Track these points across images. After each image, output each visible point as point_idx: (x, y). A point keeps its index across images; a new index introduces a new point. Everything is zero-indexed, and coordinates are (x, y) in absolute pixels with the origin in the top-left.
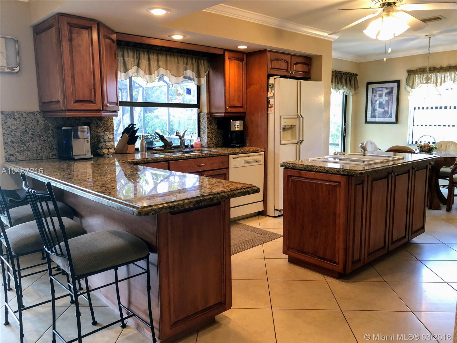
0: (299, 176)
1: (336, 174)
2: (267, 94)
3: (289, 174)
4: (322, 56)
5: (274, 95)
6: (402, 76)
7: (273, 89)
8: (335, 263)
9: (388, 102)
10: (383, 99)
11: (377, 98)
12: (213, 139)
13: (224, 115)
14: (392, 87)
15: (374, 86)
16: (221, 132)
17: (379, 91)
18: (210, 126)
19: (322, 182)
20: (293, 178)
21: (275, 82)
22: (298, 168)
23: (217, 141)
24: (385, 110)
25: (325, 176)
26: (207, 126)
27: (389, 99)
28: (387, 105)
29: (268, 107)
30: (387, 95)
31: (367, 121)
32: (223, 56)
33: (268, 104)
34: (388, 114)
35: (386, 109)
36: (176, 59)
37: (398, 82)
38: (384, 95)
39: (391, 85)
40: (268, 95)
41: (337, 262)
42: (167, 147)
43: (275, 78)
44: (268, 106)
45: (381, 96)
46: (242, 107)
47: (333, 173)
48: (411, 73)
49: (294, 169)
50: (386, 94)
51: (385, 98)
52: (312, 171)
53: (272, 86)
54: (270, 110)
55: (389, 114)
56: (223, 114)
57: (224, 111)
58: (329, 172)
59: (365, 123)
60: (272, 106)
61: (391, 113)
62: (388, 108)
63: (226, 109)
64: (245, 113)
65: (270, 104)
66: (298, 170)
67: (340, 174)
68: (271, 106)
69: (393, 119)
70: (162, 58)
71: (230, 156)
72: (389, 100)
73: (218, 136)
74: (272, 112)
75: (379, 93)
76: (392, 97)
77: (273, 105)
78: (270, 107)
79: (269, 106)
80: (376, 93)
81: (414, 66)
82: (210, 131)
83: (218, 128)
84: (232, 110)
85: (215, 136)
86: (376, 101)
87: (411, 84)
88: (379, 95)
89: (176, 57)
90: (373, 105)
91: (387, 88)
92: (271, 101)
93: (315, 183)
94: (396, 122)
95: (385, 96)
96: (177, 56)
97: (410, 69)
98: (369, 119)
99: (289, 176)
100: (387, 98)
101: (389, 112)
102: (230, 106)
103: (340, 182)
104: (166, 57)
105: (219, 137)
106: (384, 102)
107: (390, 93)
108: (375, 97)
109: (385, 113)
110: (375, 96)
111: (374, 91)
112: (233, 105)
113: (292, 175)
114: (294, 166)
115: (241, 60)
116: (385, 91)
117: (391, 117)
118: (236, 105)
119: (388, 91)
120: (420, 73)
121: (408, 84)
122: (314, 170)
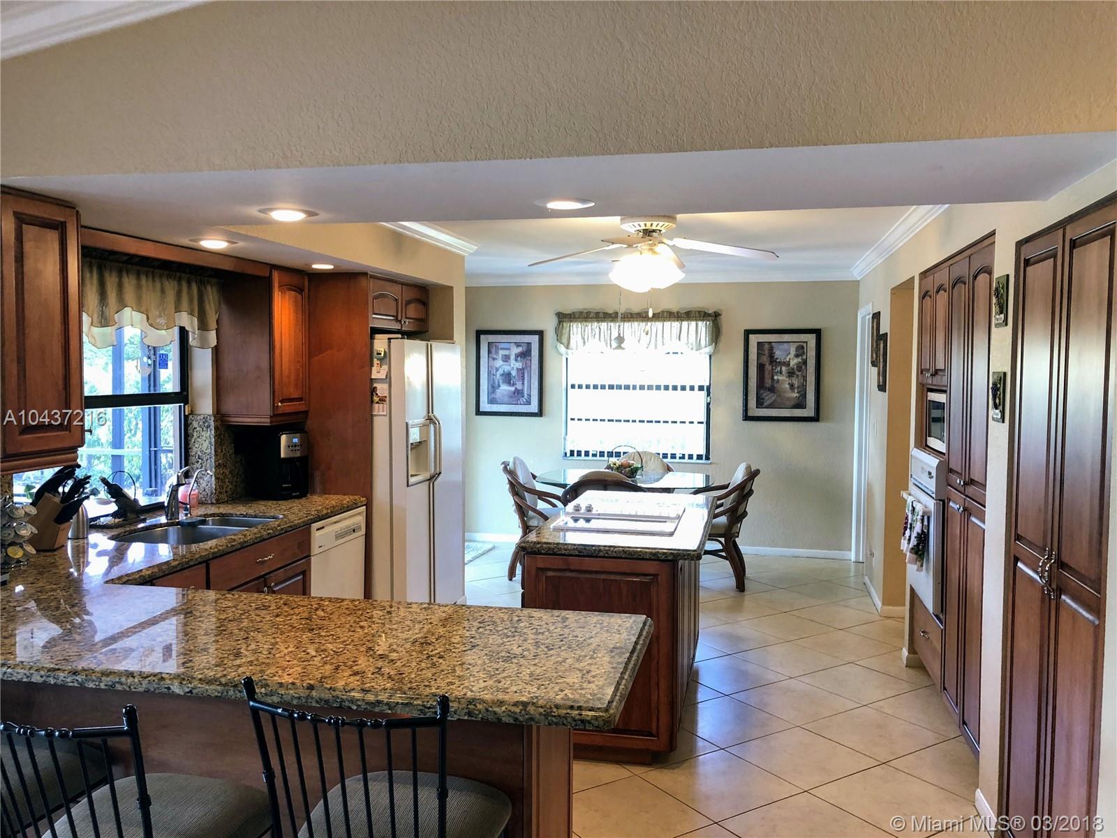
0: (565, 568)
1: (650, 559)
2: (371, 372)
3: (541, 565)
4: (452, 288)
5: (389, 376)
6: (548, 324)
7: (384, 361)
8: (651, 734)
9: (521, 372)
10: (512, 366)
11: (499, 363)
12: (227, 480)
13: (271, 423)
14: (529, 344)
15: (492, 338)
16: (241, 460)
17: (501, 349)
18: (220, 447)
19: (618, 578)
20: (550, 574)
21: (389, 346)
22: (564, 552)
23: (234, 483)
24: (516, 388)
25: (625, 566)
26: (215, 448)
27: (524, 366)
28: (521, 378)
29: (372, 402)
30: (519, 359)
31: (481, 410)
32: (268, 282)
33: (372, 394)
34: (523, 397)
35: (519, 386)
36: (158, 285)
37: (540, 334)
38: (513, 357)
39: (527, 338)
40: (371, 375)
41: (654, 732)
42: (129, 515)
43: (389, 339)
44: (372, 398)
45: (506, 359)
46: (300, 399)
47: (643, 559)
48: (564, 318)
49: (555, 554)
50: (517, 356)
51: (515, 365)
52: (597, 557)
53: (382, 355)
54: (378, 409)
55: (526, 396)
56: (269, 420)
57: (269, 412)
58: (635, 557)
59: (476, 414)
60: (382, 400)
61: (530, 396)
62: (523, 384)
63: (274, 407)
64: (306, 413)
65: (377, 394)
66: (564, 555)
67: (658, 560)
68: (380, 400)
69: (534, 408)
70: (129, 283)
71: (312, 525)
72: (523, 369)
73: (236, 471)
74: (385, 413)
75: (501, 352)
76: (528, 362)
77: (386, 397)
78: (377, 403)
79: (376, 399)
80: (497, 353)
81: (568, 308)
82: (220, 461)
83: (236, 452)
84: (287, 408)
85: (231, 473)
86: (497, 370)
87: (565, 340)
88: (502, 358)
89: (157, 280)
90: (492, 377)
91: (518, 345)
92: (382, 389)
93: (603, 579)
94: (540, 413)
95: (516, 360)
96: (161, 276)
97: (561, 311)
98: (485, 406)
99: (539, 569)
100: (519, 365)
101: (526, 392)
102: (281, 399)
103: (655, 576)
104: (138, 278)
105: (237, 474)
106: (514, 373)
107: (525, 355)
108: (496, 361)
109: (518, 393)
110: (494, 359)
111: (493, 350)
112: (288, 397)
113: (548, 566)
114: (554, 549)
115: (300, 290)
116: (516, 350)
117: (529, 403)
118: (292, 397)
119: (520, 350)
120: (579, 320)
121: (559, 340)
122: (601, 554)
